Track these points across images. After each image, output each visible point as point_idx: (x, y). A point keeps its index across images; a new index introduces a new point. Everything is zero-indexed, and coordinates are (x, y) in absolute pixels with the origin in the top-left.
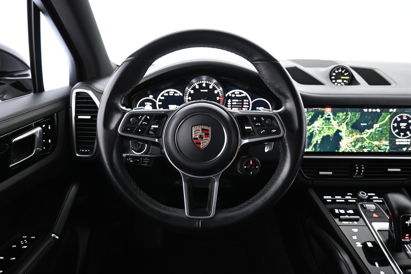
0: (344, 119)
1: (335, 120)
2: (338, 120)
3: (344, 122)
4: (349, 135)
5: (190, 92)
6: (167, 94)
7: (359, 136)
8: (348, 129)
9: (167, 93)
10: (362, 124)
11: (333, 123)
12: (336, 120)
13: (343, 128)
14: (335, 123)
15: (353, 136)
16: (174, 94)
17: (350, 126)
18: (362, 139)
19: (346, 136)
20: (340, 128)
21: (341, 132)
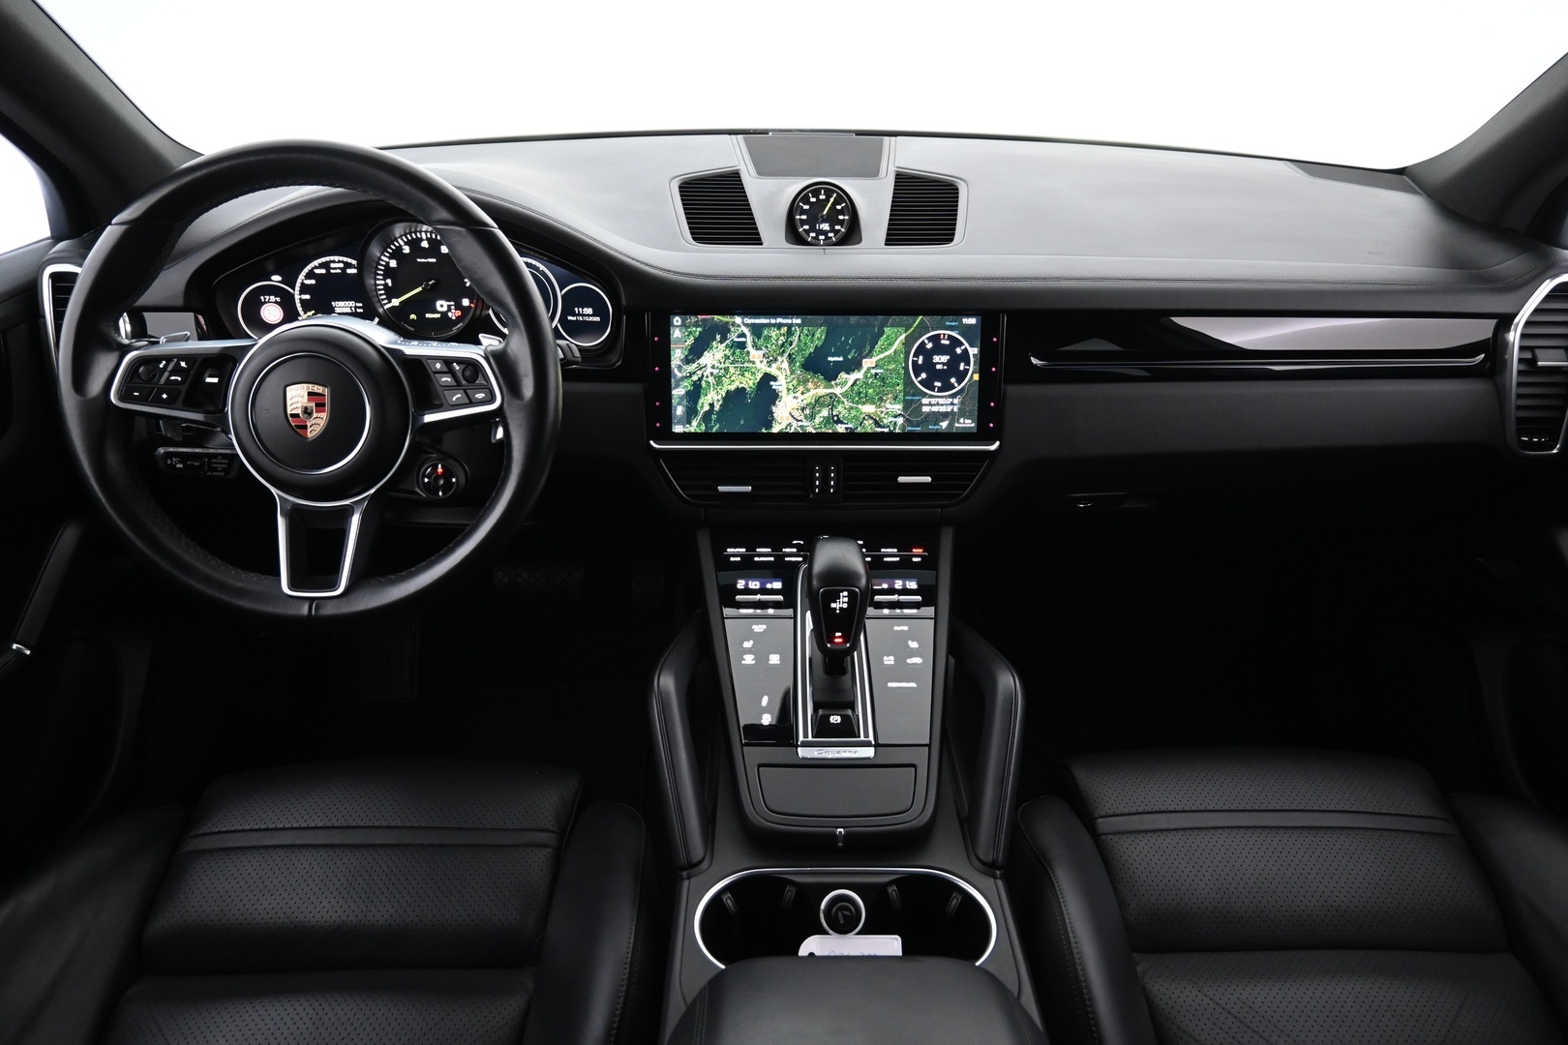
0: (783, 345)
1: (756, 347)
2: (766, 347)
3: (783, 351)
4: (795, 388)
5: (388, 263)
6: (323, 271)
7: (822, 391)
8: (792, 372)
9: (321, 266)
10: (830, 359)
11: (754, 356)
12: (761, 349)
13: (780, 369)
14: (759, 357)
15: (808, 390)
16: (343, 270)
17: (798, 364)
18: (831, 398)
19: (789, 390)
20: (773, 370)
21: (775, 379)
